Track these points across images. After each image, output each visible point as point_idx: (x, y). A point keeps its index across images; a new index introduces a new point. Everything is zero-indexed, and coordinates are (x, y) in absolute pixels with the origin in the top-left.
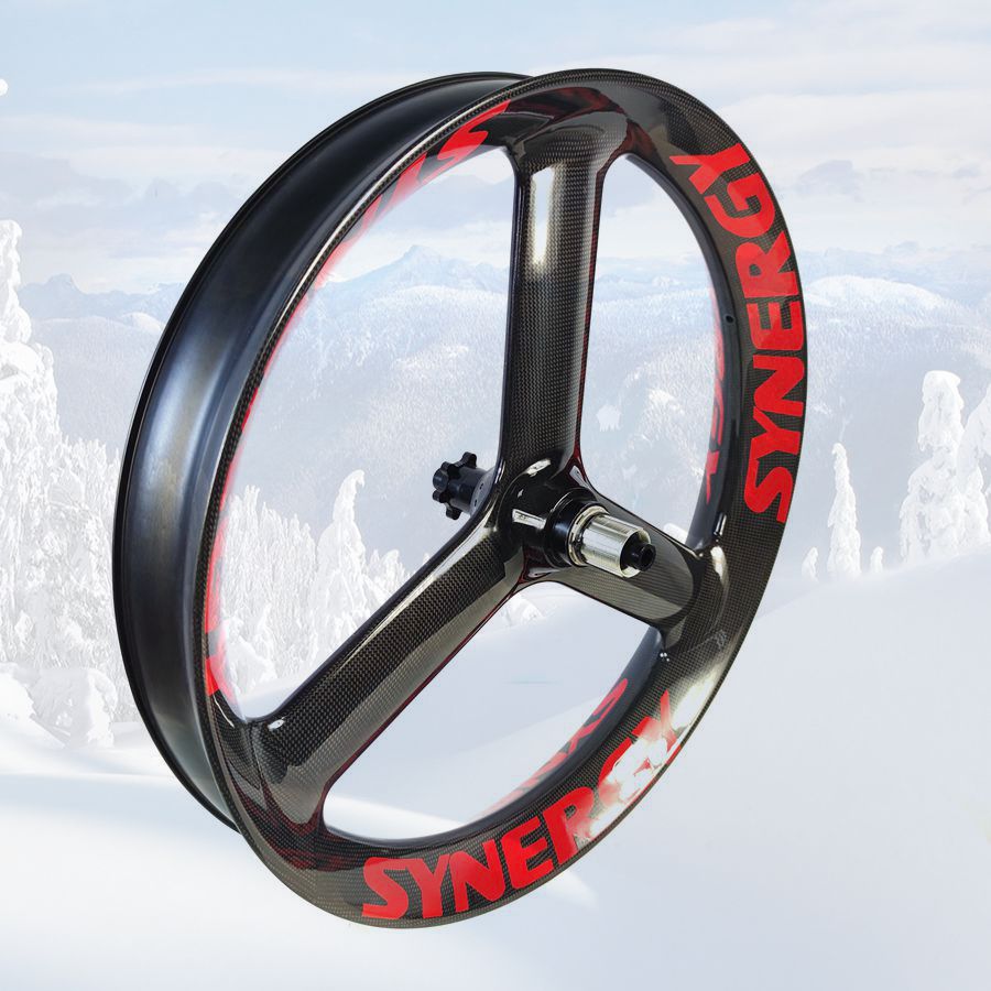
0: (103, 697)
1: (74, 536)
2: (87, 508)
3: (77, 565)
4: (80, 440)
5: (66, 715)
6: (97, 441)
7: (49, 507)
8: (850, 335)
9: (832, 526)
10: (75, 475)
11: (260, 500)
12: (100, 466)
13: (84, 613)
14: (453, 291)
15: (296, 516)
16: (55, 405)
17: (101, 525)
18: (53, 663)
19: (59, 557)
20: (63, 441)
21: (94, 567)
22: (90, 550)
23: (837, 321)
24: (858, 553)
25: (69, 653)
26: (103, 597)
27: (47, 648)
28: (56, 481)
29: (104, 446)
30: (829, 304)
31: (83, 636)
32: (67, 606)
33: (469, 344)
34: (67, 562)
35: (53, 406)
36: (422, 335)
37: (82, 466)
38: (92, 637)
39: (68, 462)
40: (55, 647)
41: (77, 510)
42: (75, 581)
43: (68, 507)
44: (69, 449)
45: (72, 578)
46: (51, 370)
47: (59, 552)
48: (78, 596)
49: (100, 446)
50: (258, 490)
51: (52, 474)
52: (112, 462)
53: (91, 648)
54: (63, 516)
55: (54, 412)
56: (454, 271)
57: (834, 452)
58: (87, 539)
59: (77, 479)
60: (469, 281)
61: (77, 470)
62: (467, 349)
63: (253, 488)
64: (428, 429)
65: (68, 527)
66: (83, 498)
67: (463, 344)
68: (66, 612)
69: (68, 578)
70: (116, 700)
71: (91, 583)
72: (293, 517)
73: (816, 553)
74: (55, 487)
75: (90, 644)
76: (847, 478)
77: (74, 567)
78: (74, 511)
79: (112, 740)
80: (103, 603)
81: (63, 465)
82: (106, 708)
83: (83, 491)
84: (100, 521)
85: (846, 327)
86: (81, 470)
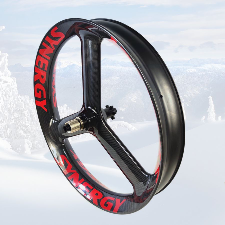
0: (29, 145)
1: (21, 114)
2: (25, 108)
3: (22, 119)
4: (23, 95)
5: (19, 148)
6: (27, 95)
7: (15, 108)
8: (213, 75)
9: (209, 112)
10: (22, 102)
11: (67, 107)
12: (28, 100)
13: (24, 128)
14: (115, 67)
15: (76, 110)
16: (17, 88)
17: (28, 112)
18: (16, 138)
19: (18, 118)
20: (19, 95)
21: (26, 119)
22: (25, 116)
23: (209, 72)
24: (215, 117)
25: (20, 136)
26: (29, 126)
27: (15, 135)
28: (17, 103)
29: (29, 96)
30: (208, 69)
31: (24, 133)
32: (20, 127)
33: (119, 77)
34: (20, 119)
35: (16, 89)
36: (107, 75)
37: (23, 100)
38: (26, 133)
39: (20, 99)
40: (17, 135)
41: (22, 109)
42: (22, 123)
43: (20, 108)
44: (20, 97)
45: (21, 122)
46: (16, 82)
47: (18, 117)
48: (22, 125)
49: (28, 96)
50: (67, 105)
51: (16, 102)
52: (31, 99)
53: (26, 135)
54: (19, 110)
55: (16, 90)
56: (115, 63)
57: (209, 98)
58: (25, 114)
59: (22, 103)
60: (119, 65)
61: (22, 101)
62: (118, 78)
63: (66, 104)
64: (109, 93)
65: (20, 112)
66: (24, 106)
67: (117, 77)
68: (19, 128)
69: (20, 122)
70: (32, 145)
71: (25, 123)
72: (75, 110)
73: (205, 117)
74: (17, 104)
75: (25, 135)
76: (212, 103)
77: (21, 120)
78: (21, 109)
79: (31, 153)
80: (28, 127)
81: (19, 100)
82: (29, 147)
83: (24, 105)
84: (28, 111)
85: (212, 73)
86: (23, 101)
